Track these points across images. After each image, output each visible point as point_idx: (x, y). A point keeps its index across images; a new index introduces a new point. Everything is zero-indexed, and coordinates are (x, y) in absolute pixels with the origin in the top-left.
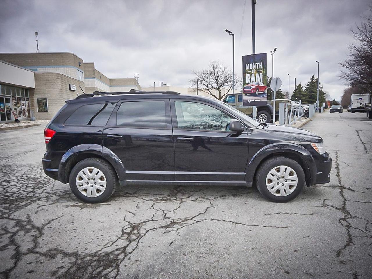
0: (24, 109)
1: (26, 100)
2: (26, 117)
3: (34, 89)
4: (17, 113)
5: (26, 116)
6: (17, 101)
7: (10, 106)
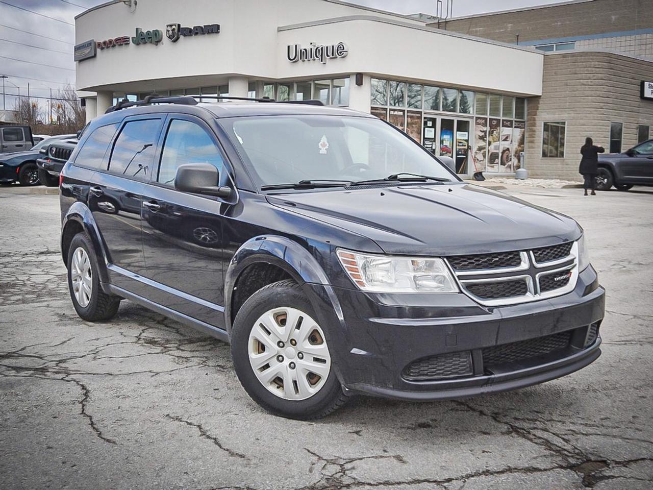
0: (508, 149)
1: (515, 127)
2: (508, 170)
3: (539, 97)
4: (484, 157)
5: (510, 167)
6: (488, 129)
7: (467, 141)
